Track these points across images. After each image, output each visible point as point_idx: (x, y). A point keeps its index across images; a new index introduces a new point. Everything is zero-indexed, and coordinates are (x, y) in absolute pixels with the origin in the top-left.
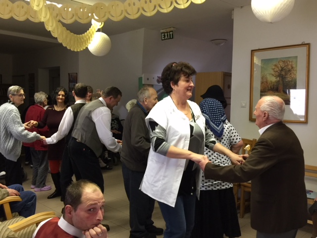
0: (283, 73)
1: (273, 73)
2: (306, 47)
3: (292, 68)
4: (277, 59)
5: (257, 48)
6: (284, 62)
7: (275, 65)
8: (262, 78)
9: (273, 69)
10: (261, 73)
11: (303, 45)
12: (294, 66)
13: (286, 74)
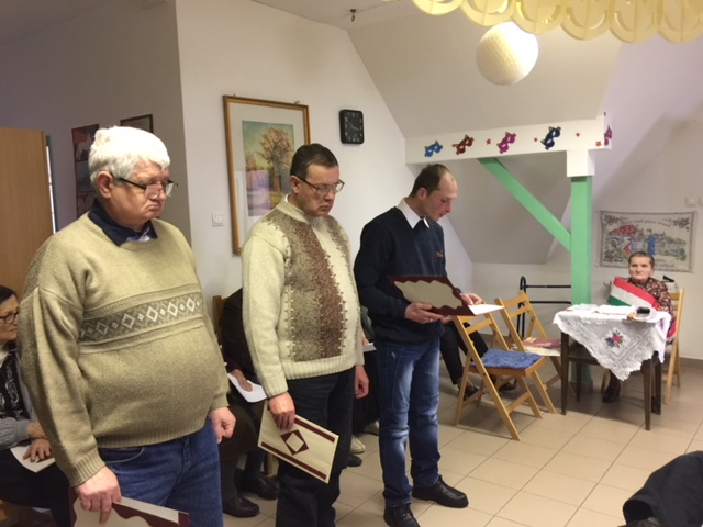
0: (277, 154)
1: (263, 152)
2: (301, 112)
3: (288, 145)
4: (266, 124)
5: (231, 94)
6: (276, 132)
7: (265, 137)
8: (247, 160)
9: (263, 144)
10: (245, 148)
11: (296, 106)
12: (290, 142)
13: (282, 157)
